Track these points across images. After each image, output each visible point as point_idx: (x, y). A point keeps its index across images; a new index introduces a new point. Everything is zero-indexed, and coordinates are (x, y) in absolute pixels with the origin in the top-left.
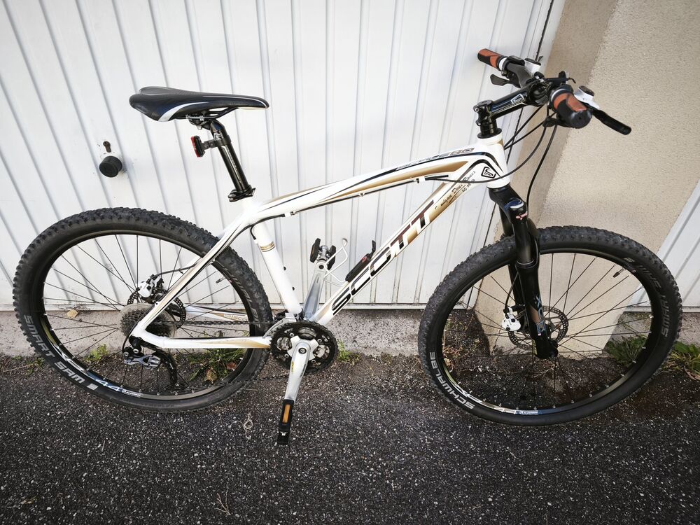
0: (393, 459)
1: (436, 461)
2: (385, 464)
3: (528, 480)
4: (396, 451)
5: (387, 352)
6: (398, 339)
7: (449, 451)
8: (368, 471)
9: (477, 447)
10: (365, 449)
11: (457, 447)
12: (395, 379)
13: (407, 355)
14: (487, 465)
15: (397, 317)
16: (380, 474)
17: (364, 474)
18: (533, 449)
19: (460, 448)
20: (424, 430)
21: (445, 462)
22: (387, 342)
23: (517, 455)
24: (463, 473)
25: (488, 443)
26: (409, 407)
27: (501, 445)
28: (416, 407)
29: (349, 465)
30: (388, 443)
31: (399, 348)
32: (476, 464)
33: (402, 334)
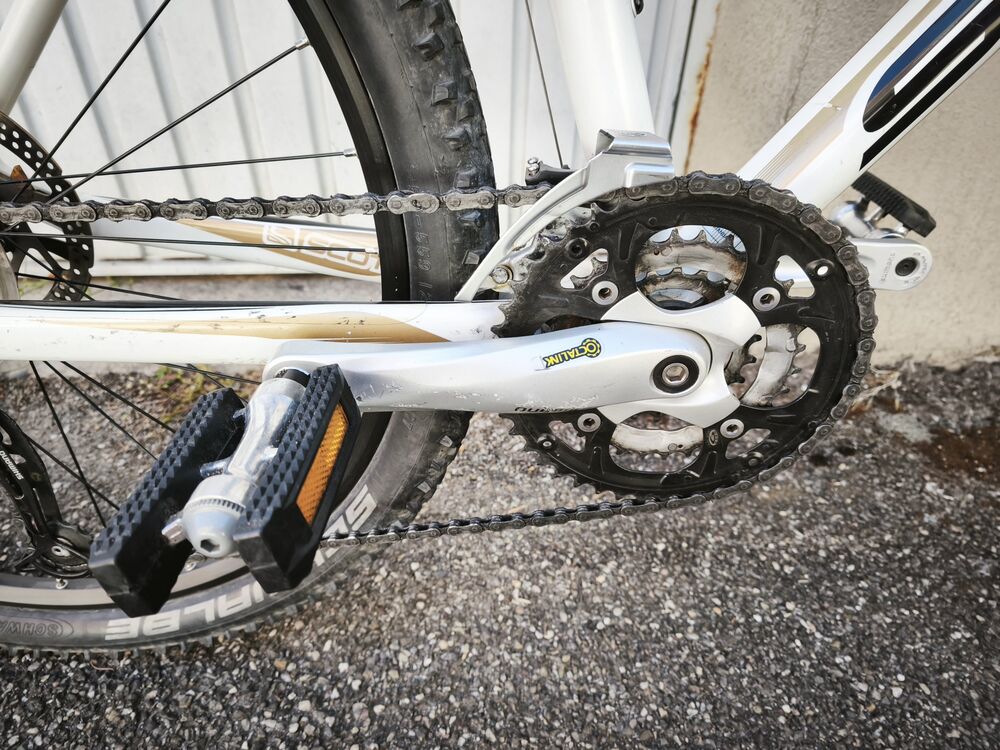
0: (390, 664)
1: (545, 662)
2: (356, 685)
3: (875, 714)
4: (405, 633)
7: (591, 626)
8: (286, 712)
9: (686, 608)
10: (299, 633)
11: (618, 612)
14: (724, 666)
16: (330, 721)
17: (271, 725)
18: (874, 604)
19: (629, 612)
20: (511, 563)
21: (576, 662)
23: (826, 629)
24: (639, 701)
25: (723, 595)
26: (472, 501)
27: (766, 598)
29: (220, 693)
30: (384, 609)
32: (685, 666)
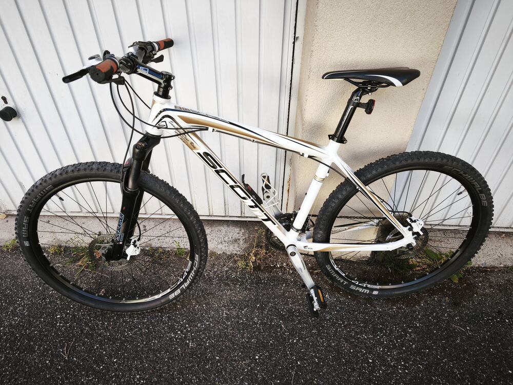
0: (196, 326)
1: (227, 329)
2: (189, 329)
3: (289, 345)
4: (200, 320)
5: (214, 251)
6: (225, 241)
7: (238, 322)
8: (176, 333)
9: (259, 320)
10: (179, 318)
11: (244, 320)
12: (215, 270)
13: (228, 253)
14: (262, 333)
15: (228, 226)
16: (184, 336)
17: (173, 335)
18: (299, 323)
19: (247, 320)
20: (225, 306)
21: (233, 329)
22: (217, 243)
23: (286, 327)
24: (243, 338)
25: (267, 318)
26: (219, 290)
27: (276, 319)
28: (224, 290)
29: (164, 328)
30: (196, 315)
31: (224, 248)
32: (254, 332)
33: (229, 238)
